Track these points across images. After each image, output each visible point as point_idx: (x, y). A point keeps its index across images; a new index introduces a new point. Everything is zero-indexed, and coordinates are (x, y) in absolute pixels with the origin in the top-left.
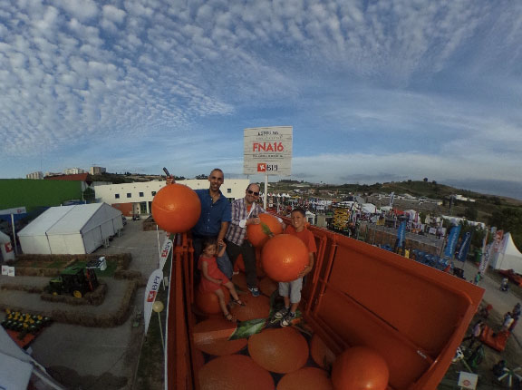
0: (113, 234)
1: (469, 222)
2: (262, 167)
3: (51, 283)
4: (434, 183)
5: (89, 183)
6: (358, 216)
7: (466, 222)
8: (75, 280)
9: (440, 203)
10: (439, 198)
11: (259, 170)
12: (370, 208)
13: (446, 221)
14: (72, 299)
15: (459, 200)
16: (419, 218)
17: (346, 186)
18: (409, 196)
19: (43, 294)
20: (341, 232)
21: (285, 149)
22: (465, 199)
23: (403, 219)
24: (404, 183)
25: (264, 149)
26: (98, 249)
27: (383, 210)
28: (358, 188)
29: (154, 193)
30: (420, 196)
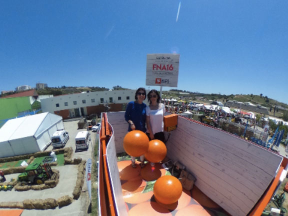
1: (284, 122)
2: (159, 81)
3: (20, 178)
4: (266, 97)
5: (36, 97)
7: (282, 123)
8: (36, 171)
9: (269, 108)
10: (267, 106)
11: (156, 82)
12: (227, 110)
13: (270, 120)
14: (36, 186)
15: (280, 109)
16: (256, 118)
18: (251, 104)
19: (15, 186)
21: (174, 69)
22: (283, 108)
23: (245, 118)
24: (248, 96)
25: (160, 68)
26: (48, 146)
27: (234, 112)
28: (220, 97)
29: (84, 102)
30: (257, 104)
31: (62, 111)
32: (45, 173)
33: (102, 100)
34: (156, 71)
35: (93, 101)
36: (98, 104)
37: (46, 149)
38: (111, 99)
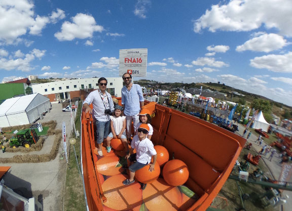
0: (45, 112)
2: (130, 72)
3: (11, 141)
4: (224, 84)
5: (29, 84)
6: (182, 99)
8: (25, 137)
9: (226, 95)
10: (225, 93)
12: (189, 95)
13: (228, 103)
14: (24, 148)
15: (236, 95)
16: (214, 102)
17: (176, 83)
18: (210, 91)
20: (173, 106)
21: (143, 62)
22: (239, 94)
23: (206, 102)
24: (208, 84)
25: (131, 61)
26: (37, 120)
27: (196, 97)
28: (182, 85)
29: (68, 87)
30: (215, 90)
31: (49, 95)
32: (32, 138)
33: (83, 86)
34: (127, 63)
35: (75, 86)
36: (79, 90)
37: (35, 122)
38: (90, 85)
